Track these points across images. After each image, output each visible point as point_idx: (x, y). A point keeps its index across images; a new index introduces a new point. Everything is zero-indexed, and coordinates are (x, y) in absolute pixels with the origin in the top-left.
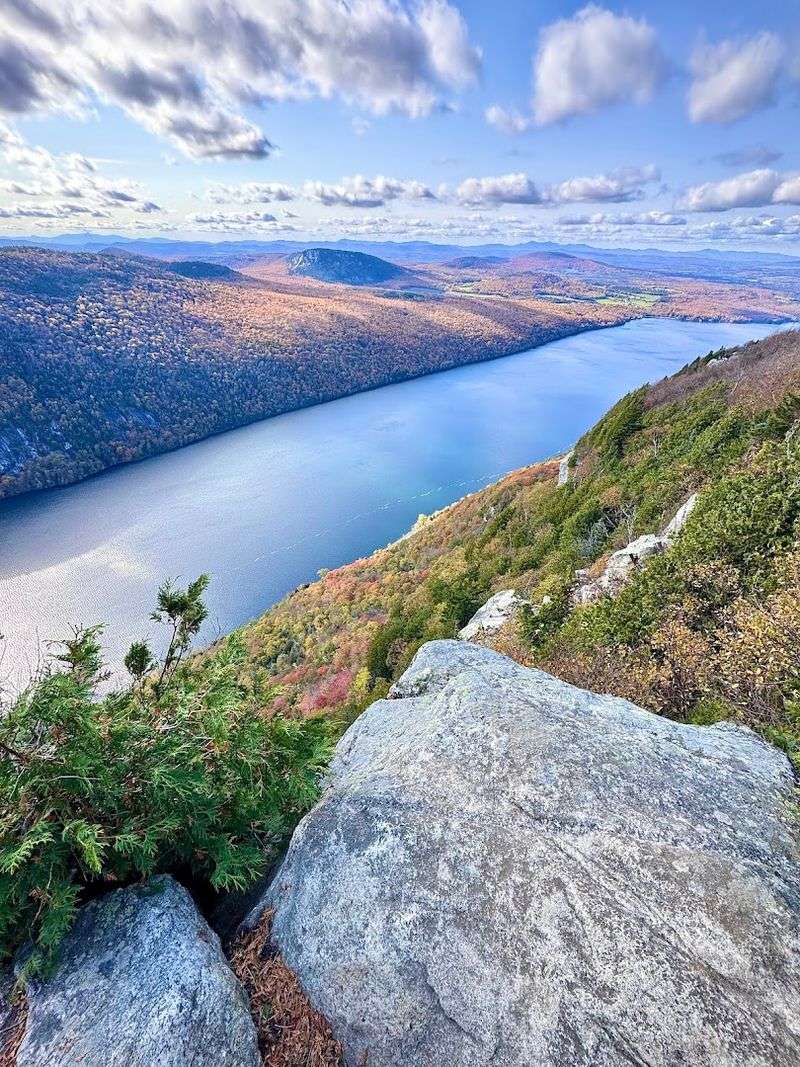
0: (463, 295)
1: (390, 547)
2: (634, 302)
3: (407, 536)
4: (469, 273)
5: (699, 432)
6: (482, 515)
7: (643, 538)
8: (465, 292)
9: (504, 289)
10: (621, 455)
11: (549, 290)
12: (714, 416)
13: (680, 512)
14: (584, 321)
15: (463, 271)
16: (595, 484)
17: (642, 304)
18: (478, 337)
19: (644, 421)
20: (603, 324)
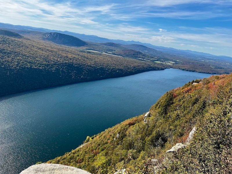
0: (109, 54)
1: (73, 151)
2: (167, 63)
3: (81, 146)
4: (111, 48)
5: (193, 105)
6: (113, 138)
7: (177, 144)
8: (110, 54)
9: (123, 54)
10: (166, 113)
11: (139, 56)
12: (197, 100)
13: (191, 133)
14: (150, 67)
15: (109, 47)
16: (157, 123)
17: (169, 64)
18: (114, 69)
19: (174, 101)
20: (157, 69)
